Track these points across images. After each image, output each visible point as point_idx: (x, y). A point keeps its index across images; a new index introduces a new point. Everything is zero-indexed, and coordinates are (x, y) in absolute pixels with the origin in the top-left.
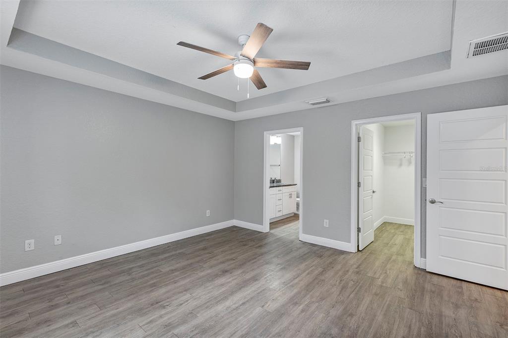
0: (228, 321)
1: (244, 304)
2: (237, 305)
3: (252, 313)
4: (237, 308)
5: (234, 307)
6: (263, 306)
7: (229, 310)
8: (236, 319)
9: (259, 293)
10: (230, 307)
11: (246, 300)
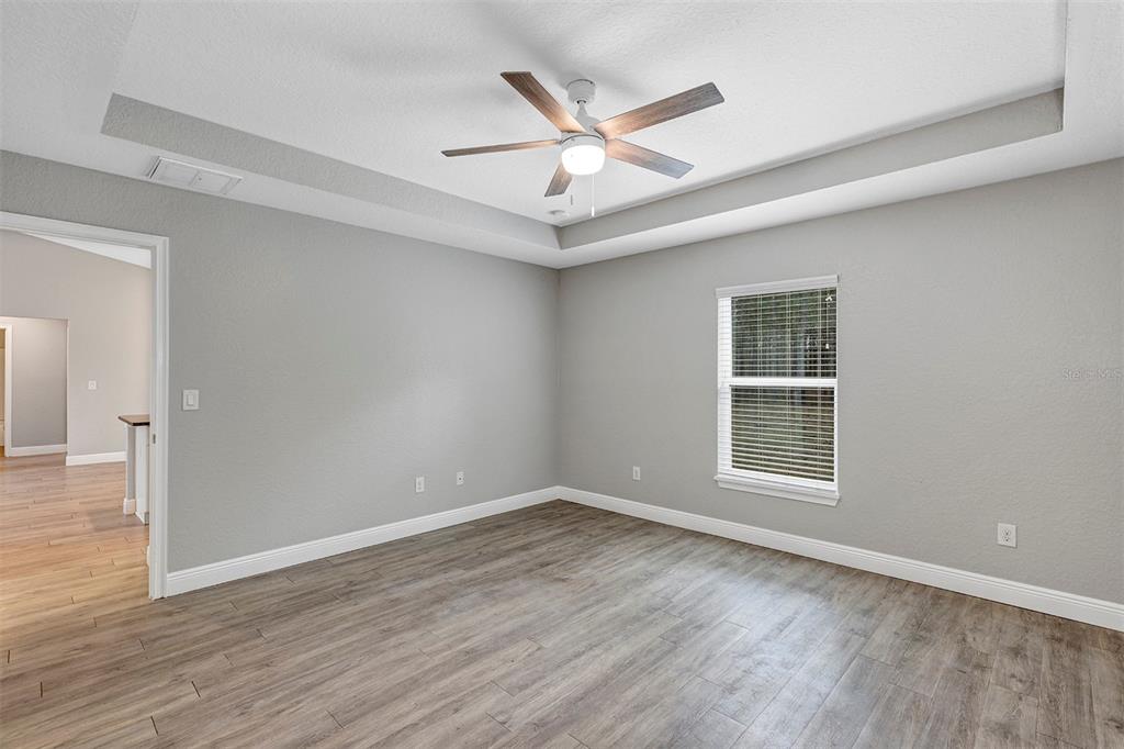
0: (605, 629)
1: (578, 655)
2: (592, 653)
3: (563, 639)
4: (591, 647)
5: (597, 651)
6: (539, 649)
7: (605, 645)
8: (590, 632)
9: (540, 678)
10: (606, 650)
11: (572, 664)
